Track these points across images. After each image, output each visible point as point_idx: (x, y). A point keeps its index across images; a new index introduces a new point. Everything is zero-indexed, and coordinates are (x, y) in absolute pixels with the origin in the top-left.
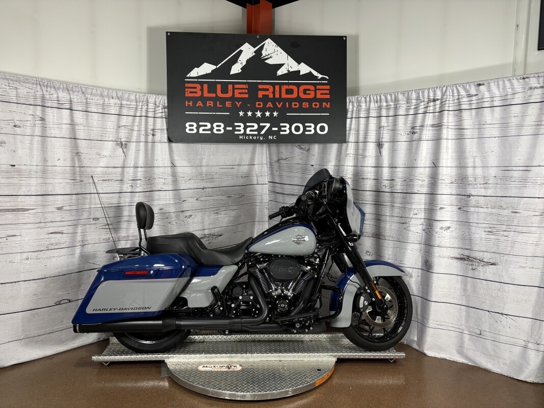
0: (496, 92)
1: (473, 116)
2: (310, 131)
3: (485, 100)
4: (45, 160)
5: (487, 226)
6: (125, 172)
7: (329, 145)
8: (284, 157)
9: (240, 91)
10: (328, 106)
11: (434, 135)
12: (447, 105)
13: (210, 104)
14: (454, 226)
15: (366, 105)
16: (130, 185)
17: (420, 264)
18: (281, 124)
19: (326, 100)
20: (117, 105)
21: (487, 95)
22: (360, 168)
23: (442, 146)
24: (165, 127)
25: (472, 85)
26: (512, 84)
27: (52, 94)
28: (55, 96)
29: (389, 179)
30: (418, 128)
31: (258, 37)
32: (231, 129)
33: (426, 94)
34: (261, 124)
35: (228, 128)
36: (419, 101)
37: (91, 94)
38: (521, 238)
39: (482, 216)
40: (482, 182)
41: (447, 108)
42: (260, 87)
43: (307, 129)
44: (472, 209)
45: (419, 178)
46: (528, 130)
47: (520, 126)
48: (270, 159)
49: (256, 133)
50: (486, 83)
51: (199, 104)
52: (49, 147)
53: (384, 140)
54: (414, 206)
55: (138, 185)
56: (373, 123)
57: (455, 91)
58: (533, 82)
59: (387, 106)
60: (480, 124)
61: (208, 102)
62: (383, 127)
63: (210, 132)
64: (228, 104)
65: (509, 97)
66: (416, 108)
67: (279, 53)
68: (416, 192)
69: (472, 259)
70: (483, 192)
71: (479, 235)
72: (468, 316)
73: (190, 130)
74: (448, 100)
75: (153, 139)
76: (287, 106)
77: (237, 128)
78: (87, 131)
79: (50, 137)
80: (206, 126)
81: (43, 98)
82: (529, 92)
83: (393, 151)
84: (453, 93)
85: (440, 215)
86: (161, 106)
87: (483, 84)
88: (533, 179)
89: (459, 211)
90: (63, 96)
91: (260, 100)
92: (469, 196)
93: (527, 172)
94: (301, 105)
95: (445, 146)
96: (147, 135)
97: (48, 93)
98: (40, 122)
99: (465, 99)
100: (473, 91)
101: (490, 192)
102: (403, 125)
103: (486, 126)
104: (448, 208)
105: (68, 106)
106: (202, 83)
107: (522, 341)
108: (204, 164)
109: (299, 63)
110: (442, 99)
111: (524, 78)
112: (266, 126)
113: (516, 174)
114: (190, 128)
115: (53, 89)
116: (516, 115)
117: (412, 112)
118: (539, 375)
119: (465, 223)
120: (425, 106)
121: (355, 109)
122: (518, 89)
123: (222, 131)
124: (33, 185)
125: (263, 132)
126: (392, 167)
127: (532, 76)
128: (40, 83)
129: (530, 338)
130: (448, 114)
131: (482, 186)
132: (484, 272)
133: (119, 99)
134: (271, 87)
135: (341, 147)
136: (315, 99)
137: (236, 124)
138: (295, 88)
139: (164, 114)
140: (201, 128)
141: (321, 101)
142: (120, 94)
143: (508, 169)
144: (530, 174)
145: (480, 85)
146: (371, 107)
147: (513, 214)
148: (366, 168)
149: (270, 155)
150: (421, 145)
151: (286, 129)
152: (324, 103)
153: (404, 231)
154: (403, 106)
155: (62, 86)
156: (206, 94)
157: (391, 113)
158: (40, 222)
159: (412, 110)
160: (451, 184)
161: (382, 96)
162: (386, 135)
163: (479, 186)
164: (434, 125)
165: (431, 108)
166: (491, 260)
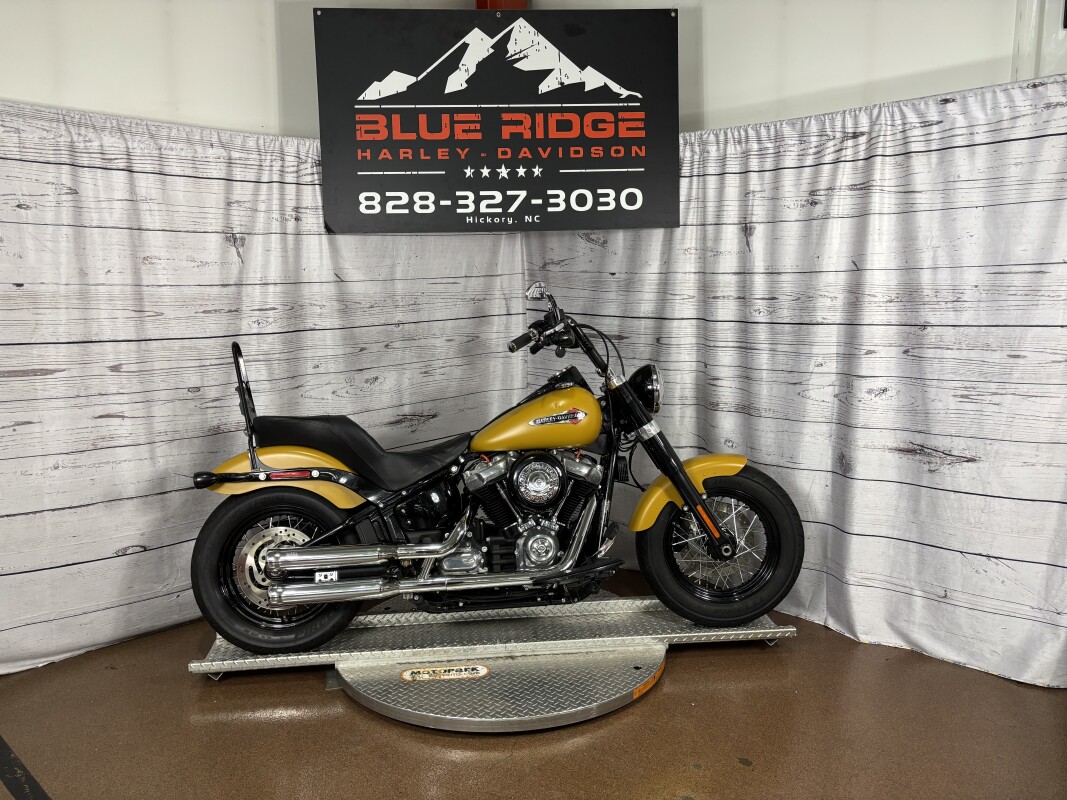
0: (979, 115)
1: (934, 166)
2: (608, 204)
3: (958, 132)
4: (83, 273)
5: (960, 385)
6: (244, 293)
7: (644, 232)
8: (556, 259)
9: (466, 126)
10: (643, 154)
11: (854, 207)
12: (880, 145)
13: (405, 153)
14: (893, 386)
15: (718, 150)
16: (255, 319)
17: (830, 462)
18: (550, 192)
19: (638, 142)
20: (222, 160)
21: (961, 121)
22: (709, 277)
23: (871, 228)
24: (320, 204)
25: (931, 102)
26: (1011, 99)
27: (90, 141)
28: (96, 143)
29: (767, 297)
30: (822, 193)
31: (499, 15)
32: (448, 203)
33: (838, 124)
34: (509, 193)
35: (443, 203)
36: (826, 138)
37: (169, 138)
38: (1026, 407)
39: (949, 365)
40: (951, 298)
41: (880, 151)
42: (506, 117)
43: (602, 200)
44: (930, 353)
45: (826, 294)
46: (1042, 191)
47: (1027, 183)
48: (530, 263)
49: (500, 210)
50: (958, 97)
51: (385, 154)
52: (88, 247)
53: (754, 220)
54: (816, 350)
55: (271, 320)
56: (733, 183)
57: (897, 116)
58: (1054, 93)
59: (760, 150)
60: (947, 182)
61: (402, 151)
62: (754, 192)
63: (406, 211)
64: (442, 154)
65: (1005, 124)
66: (819, 153)
67: (541, 47)
68: (820, 320)
69: (929, 451)
70: (950, 318)
71: (944, 402)
72: (921, 562)
73: (368, 207)
74: (882, 133)
75: (297, 227)
76: (561, 156)
77: (461, 202)
78: (164, 213)
79: (91, 227)
80: (399, 198)
81: (72, 149)
82: (1045, 114)
83: (774, 241)
84: (892, 116)
85: (866, 366)
86: (310, 160)
87: (954, 100)
88: (1052, 288)
89: (905, 356)
90: (113, 144)
91: (505, 144)
92: (924, 327)
93: (1040, 275)
94: (587, 152)
95: (877, 228)
96: (283, 220)
97: (81, 138)
98: (70, 197)
99: (918, 132)
100: (933, 114)
101: (966, 318)
102: (792, 189)
103: (958, 185)
104: (882, 352)
105: (122, 165)
106: (388, 113)
107: (1027, 608)
108: (398, 275)
109: (582, 68)
110: (870, 133)
111: (1035, 86)
112: (518, 196)
113: (1019, 281)
114: (368, 203)
115: (92, 131)
116: (1018, 161)
117: (809, 160)
118: (1060, 673)
119: (915, 380)
120: (837, 148)
121: (696, 157)
122: (1022, 109)
123: (432, 209)
124: (60, 323)
125: (512, 209)
126: (772, 273)
127: (1052, 80)
128: (64, 118)
129: (1043, 602)
130: (883, 163)
131: (950, 305)
132: (953, 476)
133: (223, 146)
134: (528, 116)
135: (672, 234)
136: (615, 140)
137: (458, 193)
138: (574, 118)
139: (316, 177)
140: (390, 204)
141: (628, 143)
142: (225, 137)
143: (1001, 271)
144: (1046, 280)
145: (946, 101)
146: (728, 152)
147: (1012, 360)
148: (721, 277)
149: (530, 255)
150: (829, 228)
151: (559, 200)
152: (634, 148)
153: (798, 399)
154: (791, 149)
155: (109, 125)
156: (398, 135)
157: (769, 164)
158: (78, 396)
159: (811, 157)
160: (889, 304)
161: (750, 130)
162: (759, 208)
163: (943, 305)
164: (855, 185)
165: (849, 152)
166: (967, 452)
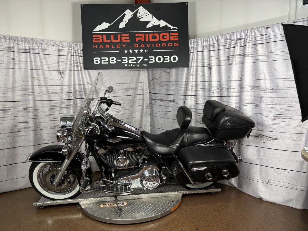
0: (277, 32)
1: (264, 48)
2: (167, 60)
3: (272, 37)
5: (273, 116)
6: (63, 88)
8: (156, 78)
9: (125, 38)
10: (178, 45)
11: (240, 61)
12: (248, 42)
13: (107, 46)
14: (252, 116)
15: (201, 44)
16: (67, 95)
18: (150, 57)
19: (176, 42)
20: (56, 50)
21: (272, 34)
23: (245, 67)
25: (263, 28)
27: (19, 45)
29: (216, 88)
30: (231, 57)
31: (135, 5)
33: (235, 36)
36: (232, 40)
37: (41, 44)
38: (293, 122)
39: (269, 109)
40: (270, 89)
41: (248, 44)
42: (137, 35)
43: (165, 59)
44: (263, 106)
45: (232, 87)
49: (135, 62)
50: (271, 26)
51: (101, 46)
53: (212, 65)
55: (71, 95)
56: (206, 53)
57: (253, 33)
59: (213, 44)
60: (268, 53)
62: (211, 56)
64: (118, 46)
66: (230, 45)
67: (147, 14)
68: (231, 96)
69: (263, 136)
70: (270, 95)
71: (268, 121)
72: (261, 171)
74: (248, 38)
76: (153, 46)
77: (123, 60)
78: (39, 65)
80: (105, 59)
81: (14, 47)
84: (252, 33)
85: (244, 110)
87: (270, 28)
89: (255, 107)
90: (25, 45)
92: (262, 97)
94: (161, 45)
95: (247, 67)
96: (74, 66)
97: (16, 44)
98: (12, 61)
99: (259, 38)
100: (264, 32)
101: (274, 95)
102: (223, 55)
103: (272, 54)
104: (249, 105)
105: (27, 51)
107: (294, 186)
110: (245, 38)
111: (294, 22)
113: (291, 83)
117: (227, 47)
119: (259, 114)
120: (235, 43)
121: (195, 46)
123: (115, 62)
124: (10, 96)
125: (139, 62)
127: (299, 21)
128: (11, 38)
130: (248, 48)
131: (269, 91)
132: (270, 144)
133: (57, 46)
134: (143, 35)
136: (170, 41)
138: (157, 35)
140: (103, 61)
141: (173, 42)
142: (57, 43)
143: (284, 80)
145: (268, 28)
146: (204, 45)
147: (289, 108)
150: (233, 69)
151: (153, 59)
152: (175, 44)
154: (222, 43)
155: (24, 40)
156: (105, 41)
157: (216, 48)
158: (14, 116)
159: (227, 46)
160: (251, 91)
161: (210, 38)
162: (213, 61)
163: (267, 91)
164: (240, 54)
165: (239, 44)
166: (275, 136)
